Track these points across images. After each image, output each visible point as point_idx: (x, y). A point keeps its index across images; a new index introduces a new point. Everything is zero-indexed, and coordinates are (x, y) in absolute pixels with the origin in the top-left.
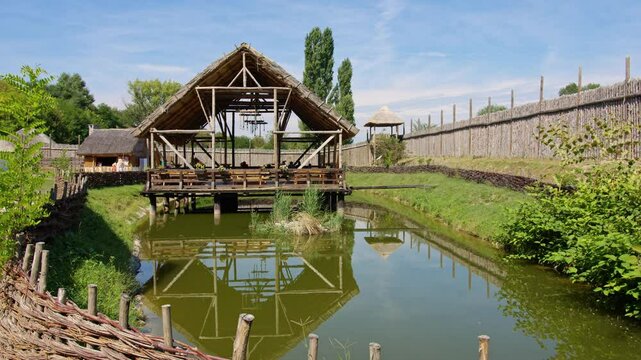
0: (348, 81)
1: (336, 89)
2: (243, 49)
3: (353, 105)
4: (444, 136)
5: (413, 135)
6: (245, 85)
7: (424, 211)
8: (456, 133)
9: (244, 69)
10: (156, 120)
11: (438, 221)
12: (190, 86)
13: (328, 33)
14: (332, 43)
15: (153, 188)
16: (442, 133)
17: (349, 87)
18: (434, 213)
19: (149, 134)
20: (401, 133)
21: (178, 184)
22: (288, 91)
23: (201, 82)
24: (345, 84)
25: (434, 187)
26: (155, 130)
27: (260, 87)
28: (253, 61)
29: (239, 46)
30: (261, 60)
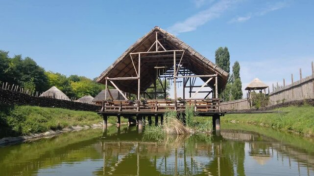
0: (238, 71)
1: (232, 76)
2: (156, 30)
3: (241, 83)
4: (295, 89)
5: (274, 92)
6: (157, 50)
7: (280, 128)
8: (303, 86)
9: (157, 41)
10: (109, 73)
11: (290, 133)
12: (127, 53)
13: (226, 49)
14: (228, 54)
15: (106, 110)
16: (293, 87)
17: (239, 75)
18: (287, 127)
19: (105, 80)
20: (267, 93)
21: (118, 109)
22: (183, 52)
23: (133, 50)
24: (237, 73)
25: (287, 113)
26: (108, 78)
27: (165, 51)
28: (161, 36)
29: (154, 29)
30: (166, 35)
